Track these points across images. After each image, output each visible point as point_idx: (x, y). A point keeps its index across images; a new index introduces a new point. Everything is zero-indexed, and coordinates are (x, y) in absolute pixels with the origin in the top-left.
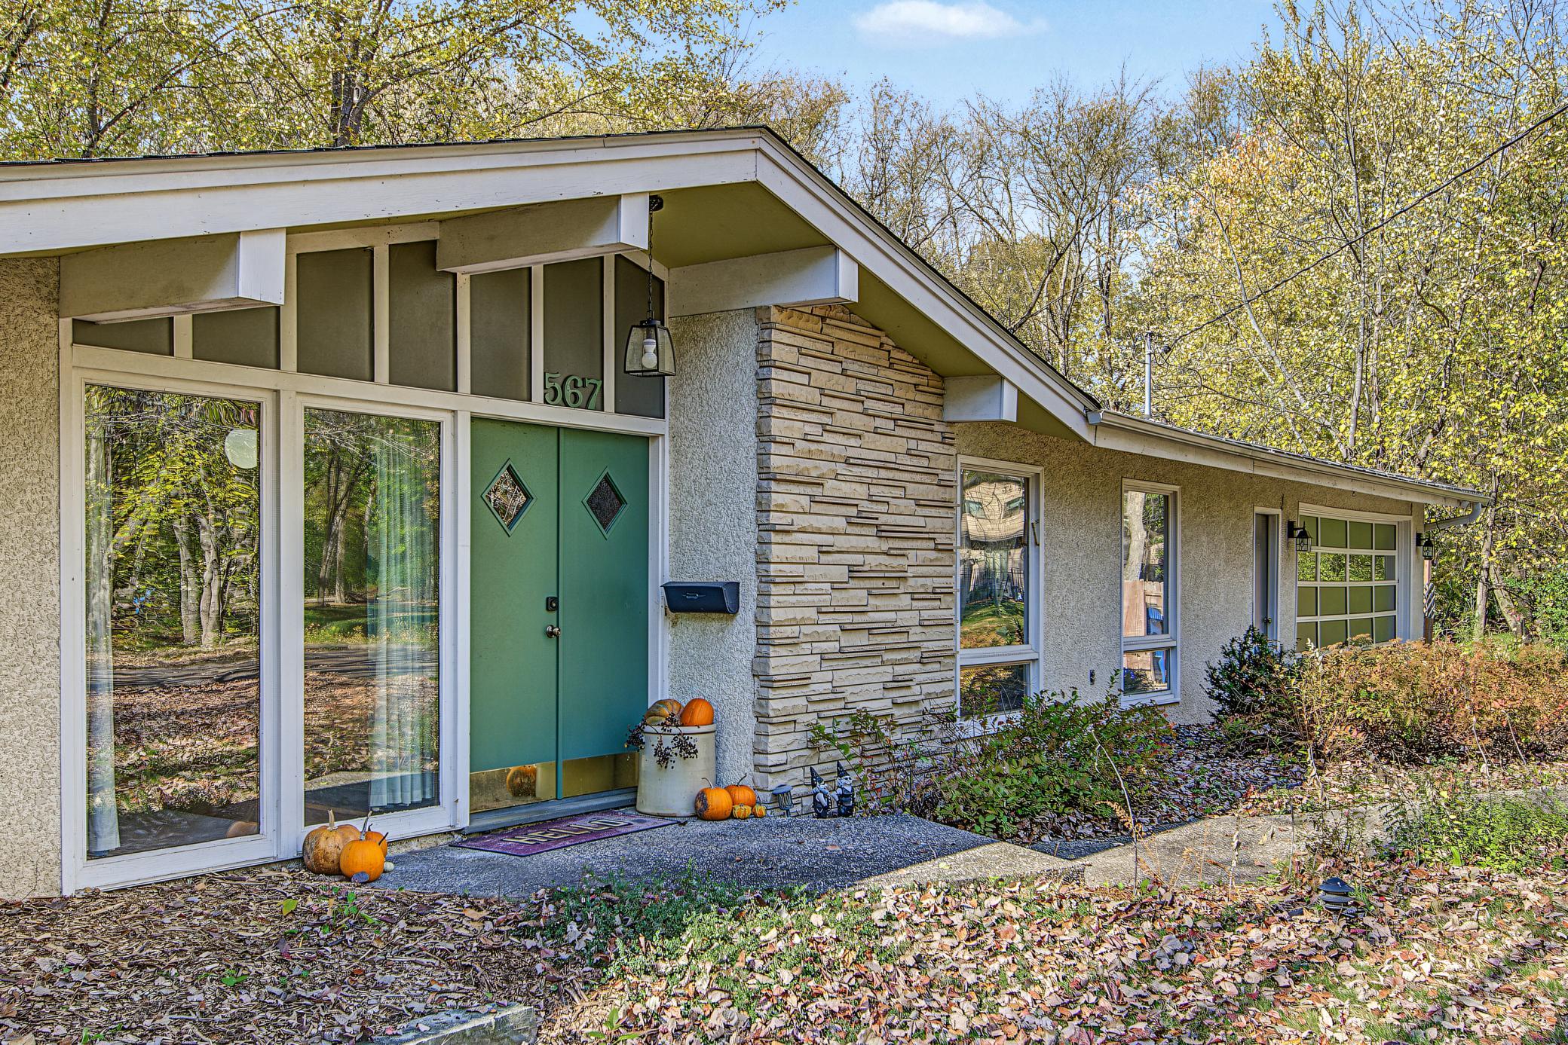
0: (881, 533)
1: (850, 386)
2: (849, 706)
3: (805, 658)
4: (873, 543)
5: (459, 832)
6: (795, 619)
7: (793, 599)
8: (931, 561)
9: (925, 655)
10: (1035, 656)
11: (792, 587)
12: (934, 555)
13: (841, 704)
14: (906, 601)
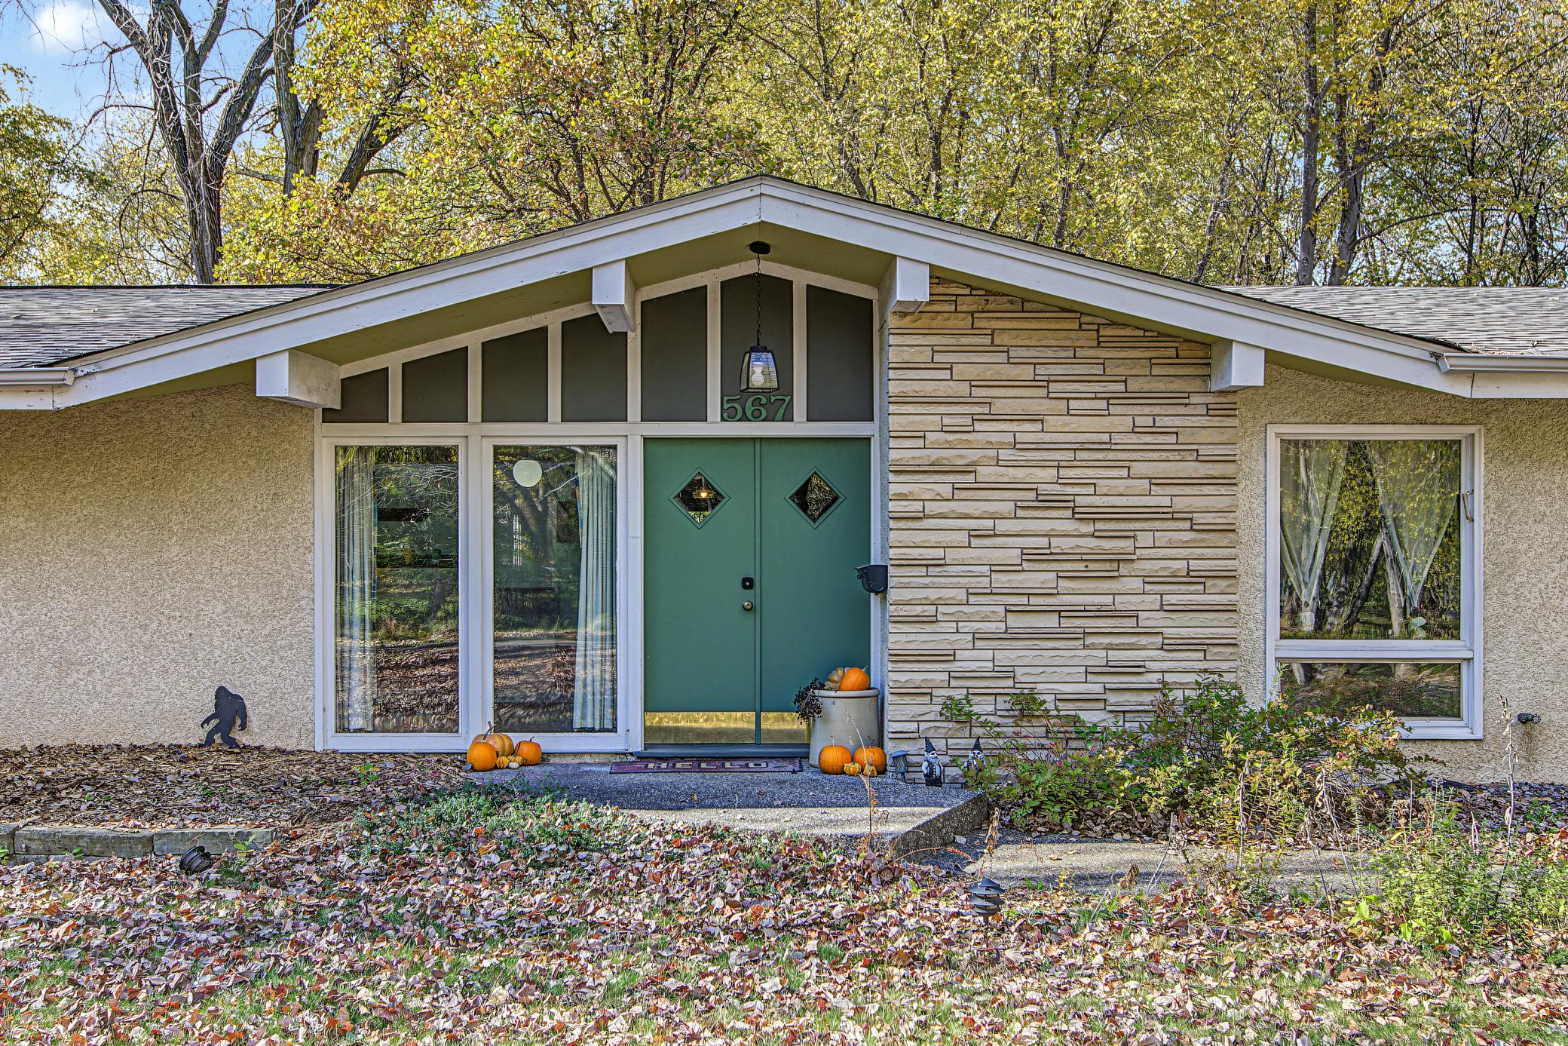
0: (1076, 514)
1: (1027, 372)
2: (1017, 686)
3: (947, 636)
4: (1069, 526)
5: (631, 754)
6: (926, 598)
7: (927, 580)
8: (1187, 542)
9: (1166, 641)
10: (1469, 655)
11: (924, 569)
12: (1191, 535)
13: (1010, 683)
14: (1136, 584)
